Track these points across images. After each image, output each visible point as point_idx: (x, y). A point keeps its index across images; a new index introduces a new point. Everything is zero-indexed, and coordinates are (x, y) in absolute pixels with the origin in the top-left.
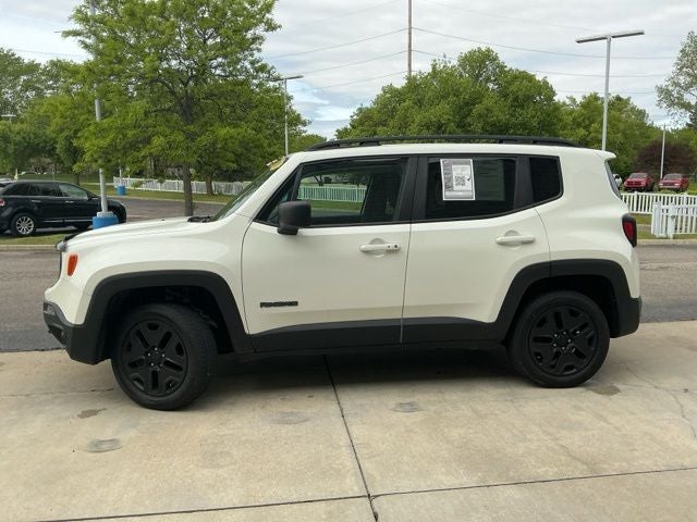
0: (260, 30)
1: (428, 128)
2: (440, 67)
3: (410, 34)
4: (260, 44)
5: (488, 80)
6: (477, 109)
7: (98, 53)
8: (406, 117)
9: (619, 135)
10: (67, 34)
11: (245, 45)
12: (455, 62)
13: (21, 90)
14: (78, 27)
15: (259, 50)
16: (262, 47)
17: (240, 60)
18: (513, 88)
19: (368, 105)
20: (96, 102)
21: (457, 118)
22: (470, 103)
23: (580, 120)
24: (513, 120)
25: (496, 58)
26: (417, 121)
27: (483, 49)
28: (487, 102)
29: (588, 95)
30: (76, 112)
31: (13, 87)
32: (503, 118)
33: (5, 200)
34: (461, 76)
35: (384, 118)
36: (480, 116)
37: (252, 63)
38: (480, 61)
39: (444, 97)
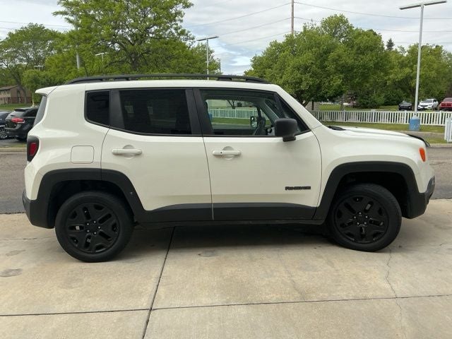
0: (180, 7)
1: (299, 69)
2: (309, 28)
3: (293, 6)
4: (182, 17)
5: (341, 36)
6: (332, 55)
7: (77, 25)
8: (284, 62)
9: (433, 72)
10: (57, 13)
11: (172, 18)
12: (319, 24)
13: (48, 50)
14: (63, 9)
15: (181, 21)
16: (183, 18)
17: (168, 28)
18: (357, 41)
19: (260, 54)
20: (77, 57)
21: (318, 62)
22: (327, 52)
23: (406, 62)
24: (357, 63)
25: (347, 21)
26: (291, 64)
27: (338, 16)
28: (339, 51)
29: (412, 45)
30: (65, 63)
31: (43, 48)
32: (350, 61)
33: (25, 120)
34: (323, 34)
35: (270, 63)
36: (334, 60)
37: (176, 29)
38: (336, 24)
39: (310, 48)
